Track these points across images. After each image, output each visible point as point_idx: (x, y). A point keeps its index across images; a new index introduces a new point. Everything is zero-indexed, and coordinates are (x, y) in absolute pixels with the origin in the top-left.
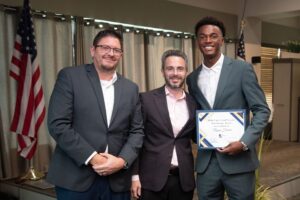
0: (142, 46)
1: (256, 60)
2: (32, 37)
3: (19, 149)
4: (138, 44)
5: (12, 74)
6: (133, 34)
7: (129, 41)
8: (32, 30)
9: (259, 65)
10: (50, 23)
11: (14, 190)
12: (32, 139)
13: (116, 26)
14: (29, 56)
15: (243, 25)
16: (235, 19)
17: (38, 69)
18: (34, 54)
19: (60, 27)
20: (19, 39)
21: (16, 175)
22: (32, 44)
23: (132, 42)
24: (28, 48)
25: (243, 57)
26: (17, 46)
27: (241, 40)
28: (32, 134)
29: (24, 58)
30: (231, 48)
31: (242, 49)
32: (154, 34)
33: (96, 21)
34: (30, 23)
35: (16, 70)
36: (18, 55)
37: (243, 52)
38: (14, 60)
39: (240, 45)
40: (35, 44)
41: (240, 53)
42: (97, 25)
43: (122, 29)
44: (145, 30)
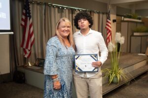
0: (71, 15)
1: (114, 21)
2: (29, 11)
3: (24, 54)
4: (69, 13)
5: (22, 25)
6: (67, 10)
7: (65, 13)
8: (29, 8)
9: (115, 23)
10: (35, 5)
11: (23, 70)
12: (29, 50)
13: (61, 7)
14: (28, 18)
15: (110, 7)
18: (30, 17)
19: (38, 7)
20: (24, 11)
21: (23, 64)
22: (29, 13)
24: (28, 15)
25: (110, 20)
26: (23, 14)
27: (109, 13)
28: (29, 48)
29: (26, 18)
30: (105, 16)
32: (75, 10)
33: (53, 4)
34: (29, 5)
35: (23, 23)
36: (24, 17)
37: (110, 18)
38: (22, 19)
39: (109, 15)
40: (30, 13)
41: (108, 18)
42: (53, 6)
43: (63, 8)
44: (72, 9)
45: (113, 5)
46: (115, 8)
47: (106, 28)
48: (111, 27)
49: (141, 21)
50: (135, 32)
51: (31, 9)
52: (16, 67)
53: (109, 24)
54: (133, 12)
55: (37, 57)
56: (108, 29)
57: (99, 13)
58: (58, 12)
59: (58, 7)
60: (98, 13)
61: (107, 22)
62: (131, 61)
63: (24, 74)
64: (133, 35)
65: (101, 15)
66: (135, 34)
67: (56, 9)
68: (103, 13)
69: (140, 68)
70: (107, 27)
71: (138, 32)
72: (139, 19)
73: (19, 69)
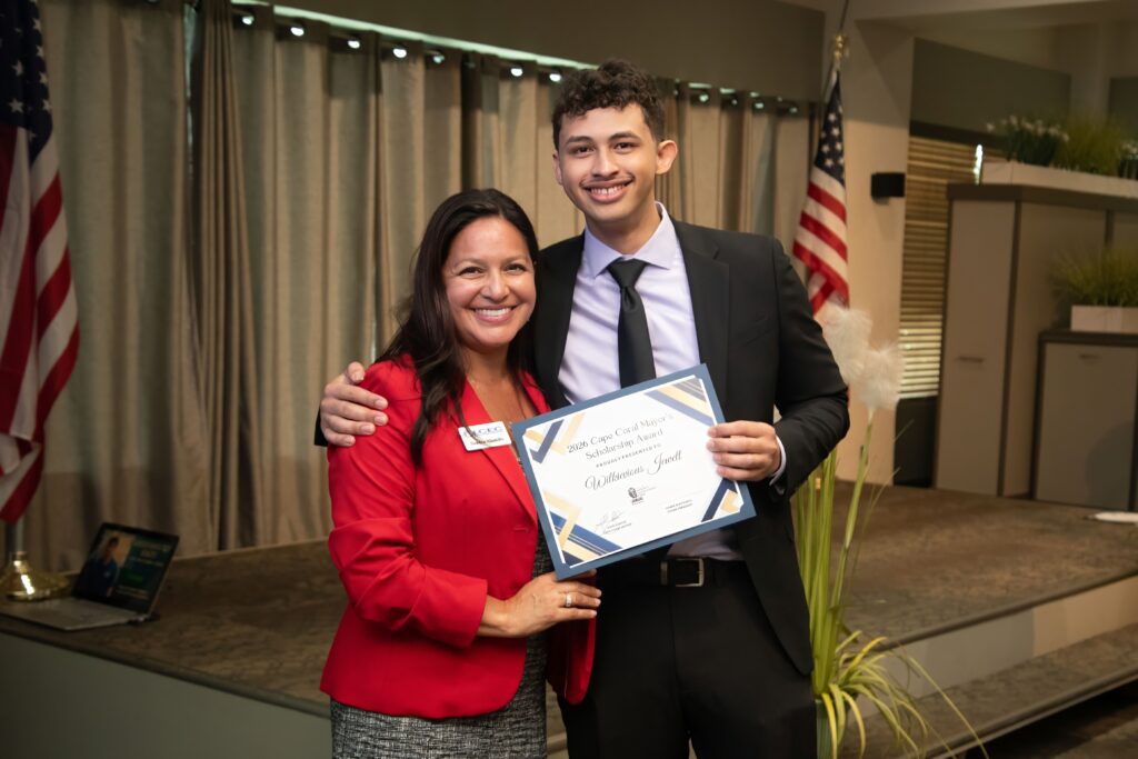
0: (455, 115)
1: (886, 186)
2: (41, 65)
4: (435, 103)
6: (418, 70)
7: (404, 94)
8: (33, 40)
9: (898, 205)
12: (23, 447)
13: (356, 34)
14: (23, 136)
17: (56, 186)
18: (41, 127)
19: (133, 27)
22: (37, 93)
24: (17, 106)
25: (837, 173)
27: (832, 107)
28: (24, 426)
30: (795, 138)
31: (831, 140)
32: (502, 69)
33: (280, 10)
37: (837, 155)
39: (827, 126)
40: (44, 92)
41: (825, 155)
42: (282, 29)
43: (378, 49)
44: (466, 56)
45: (880, 34)
46: (905, 54)
47: (798, 250)
48: (841, 249)
50: (1086, 301)
53: (830, 220)
54: (1092, 102)
55: (107, 516)
56: (816, 265)
57: (734, 106)
58: (329, 88)
59: (333, 41)
60: (725, 103)
61: (815, 193)
62: (1003, 577)
64: (1059, 332)
65: (757, 129)
66: (1086, 319)
67: (313, 58)
68: (779, 111)
69: (1088, 643)
70: (810, 242)
71: (1113, 303)
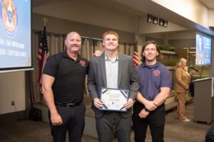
0: (93, 47)
2: (47, 44)
4: (90, 45)
5: (38, 59)
6: (88, 42)
8: (46, 41)
10: (53, 37)
11: (39, 107)
14: (45, 52)
15: (137, 38)
16: (133, 35)
18: (47, 50)
19: (57, 39)
20: (41, 44)
21: (39, 101)
22: (46, 47)
23: (88, 45)
25: (137, 52)
26: (40, 47)
27: (136, 44)
29: (43, 52)
30: (132, 48)
32: (98, 41)
34: (46, 38)
35: (40, 57)
36: (41, 51)
38: (39, 53)
39: (136, 46)
41: (136, 50)
44: (94, 40)
45: (142, 36)
46: (144, 38)
47: (133, 61)
49: (174, 53)
51: (48, 42)
52: (32, 104)
53: (136, 57)
54: (166, 43)
56: (135, 62)
57: (125, 44)
61: (135, 54)
63: (40, 111)
65: (128, 47)
68: (130, 45)
71: (169, 65)
72: (173, 50)
73: (35, 106)
